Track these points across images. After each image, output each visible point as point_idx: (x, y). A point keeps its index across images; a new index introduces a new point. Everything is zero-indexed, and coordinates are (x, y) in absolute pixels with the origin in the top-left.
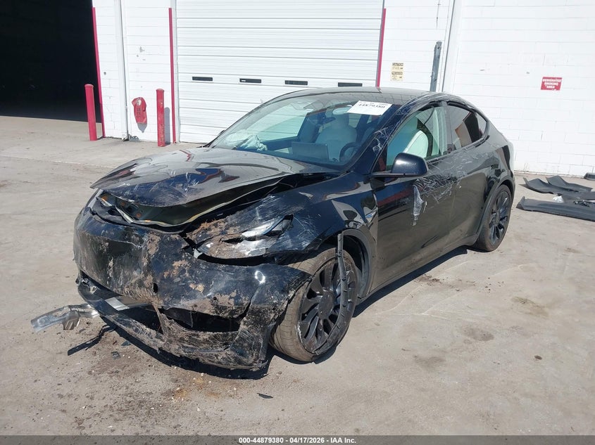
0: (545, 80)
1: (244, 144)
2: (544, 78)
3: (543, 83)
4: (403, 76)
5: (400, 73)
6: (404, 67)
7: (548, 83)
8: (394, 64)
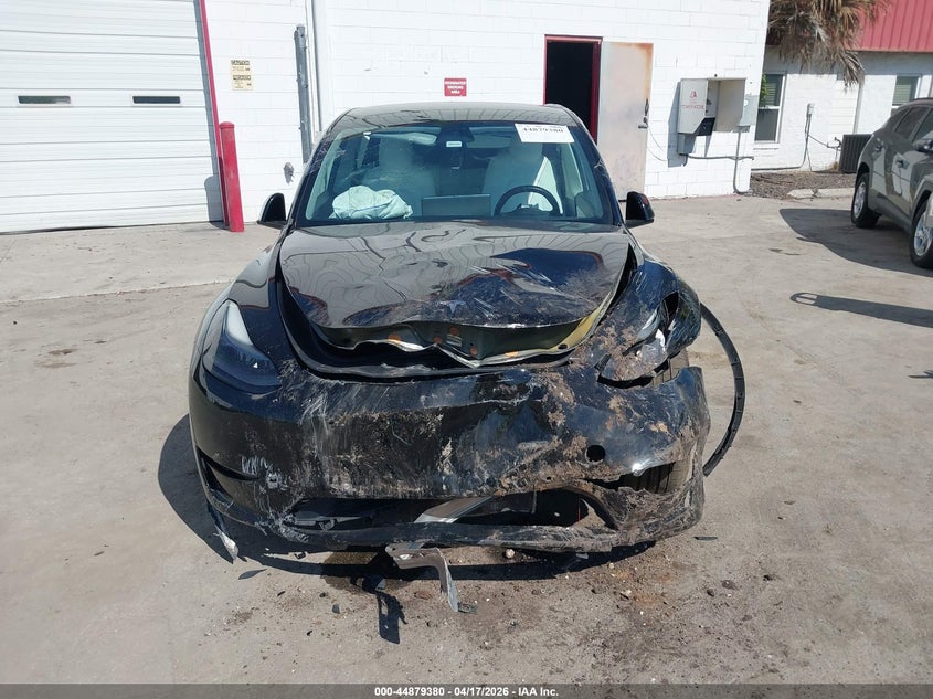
0: (447, 83)
1: (385, 211)
2: (446, 80)
3: (446, 86)
4: (253, 81)
5: (248, 78)
6: (251, 66)
7: (453, 87)
8: (233, 62)
